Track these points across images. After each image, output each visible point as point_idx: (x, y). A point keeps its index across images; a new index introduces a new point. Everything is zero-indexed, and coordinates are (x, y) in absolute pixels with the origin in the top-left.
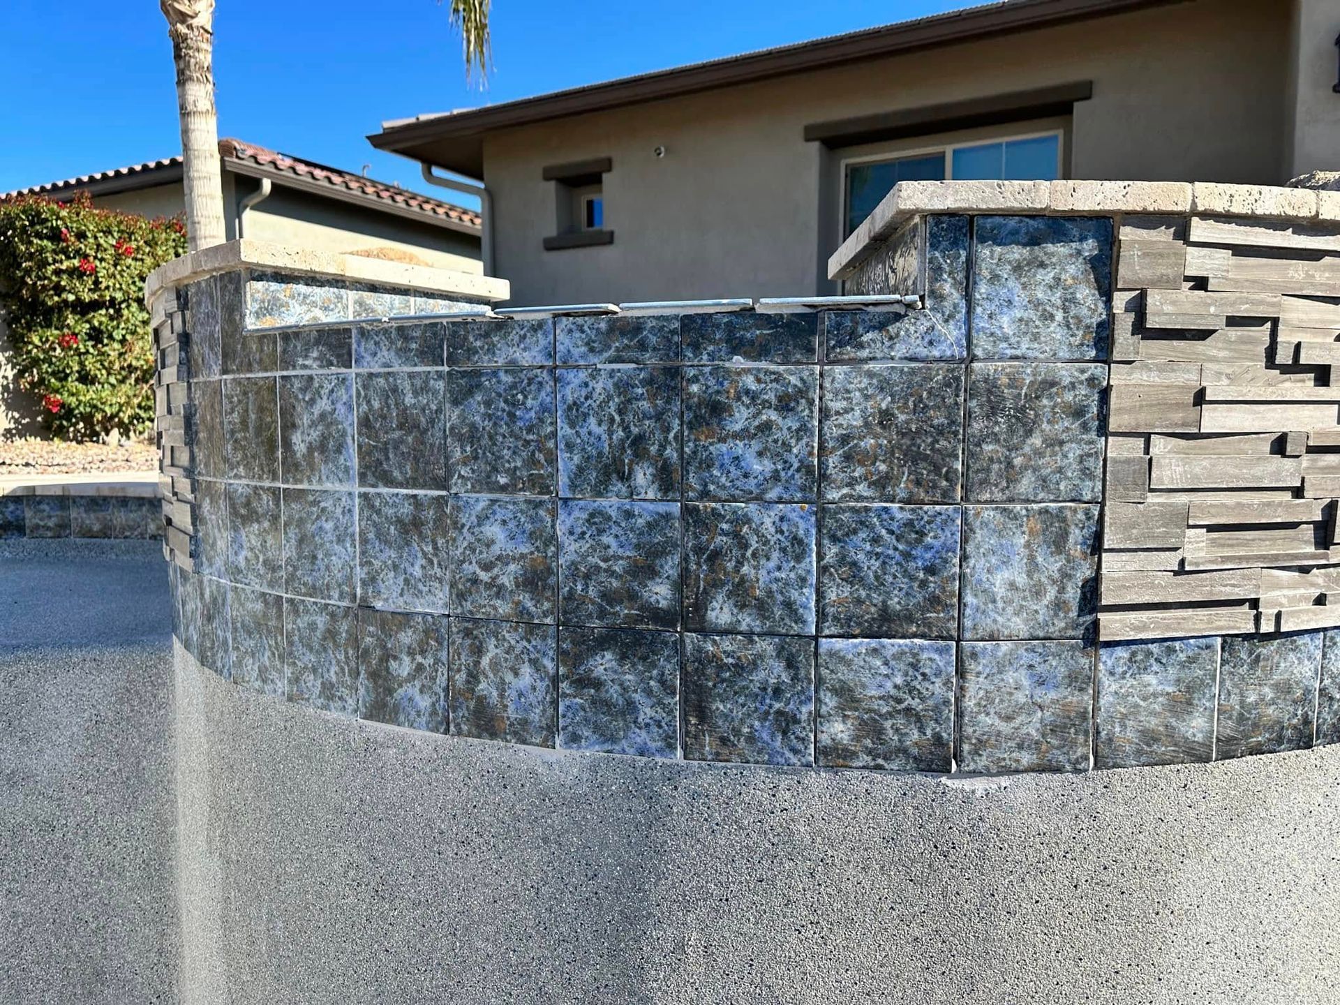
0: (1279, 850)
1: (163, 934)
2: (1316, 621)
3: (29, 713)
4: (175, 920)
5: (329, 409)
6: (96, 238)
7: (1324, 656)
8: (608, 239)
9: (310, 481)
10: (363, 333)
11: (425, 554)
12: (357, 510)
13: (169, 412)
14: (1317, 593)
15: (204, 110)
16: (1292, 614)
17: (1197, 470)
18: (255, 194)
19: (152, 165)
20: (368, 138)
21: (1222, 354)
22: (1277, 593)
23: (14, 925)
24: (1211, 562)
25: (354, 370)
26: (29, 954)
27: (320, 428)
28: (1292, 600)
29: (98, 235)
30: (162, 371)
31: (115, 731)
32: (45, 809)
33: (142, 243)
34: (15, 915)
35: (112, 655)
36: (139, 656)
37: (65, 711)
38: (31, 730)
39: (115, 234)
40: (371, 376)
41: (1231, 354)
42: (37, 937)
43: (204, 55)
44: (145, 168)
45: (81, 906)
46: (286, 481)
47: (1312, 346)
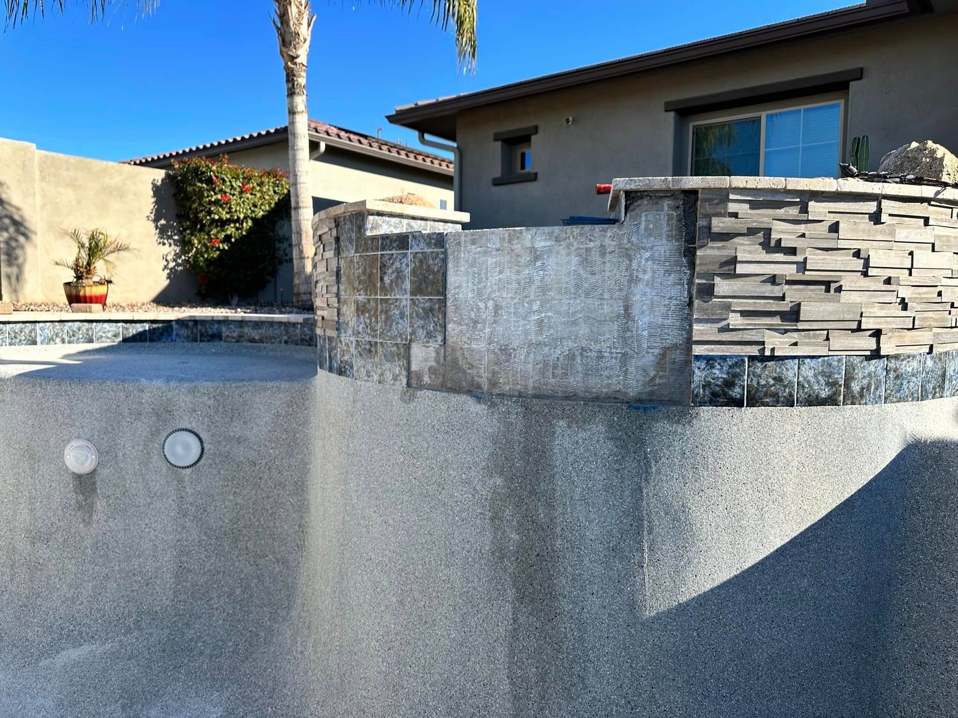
0: (779, 448)
1: (302, 517)
2: (793, 353)
3: (248, 410)
4: (308, 510)
5: (399, 266)
6: (230, 182)
7: (799, 368)
8: (534, 177)
9: (391, 296)
10: (414, 237)
11: (434, 322)
12: (409, 306)
13: (327, 270)
14: (795, 341)
15: (301, 111)
16: (780, 348)
17: (735, 288)
18: (315, 152)
19: (255, 135)
20: (387, 117)
21: (746, 243)
22: (775, 340)
23: (236, 509)
24: (742, 325)
25: (410, 251)
26: (242, 523)
27: (395, 274)
28: (782, 343)
29: (232, 180)
30: (324, 253)
31: (285, 420)
32: (252, 455)
33: (255, 184)
34: (236, 504)
35: (284, 385)
36: (297, 385)
37: (263, 410)
38: (248, 418)
39: (241, 180)
40: (416, 253)
41: (751, 243)
42: (246, 516)
43: (302, 80)
44: (251, 136)
45: (265, 502)
46: (380, 295)
47: (787, 239)
